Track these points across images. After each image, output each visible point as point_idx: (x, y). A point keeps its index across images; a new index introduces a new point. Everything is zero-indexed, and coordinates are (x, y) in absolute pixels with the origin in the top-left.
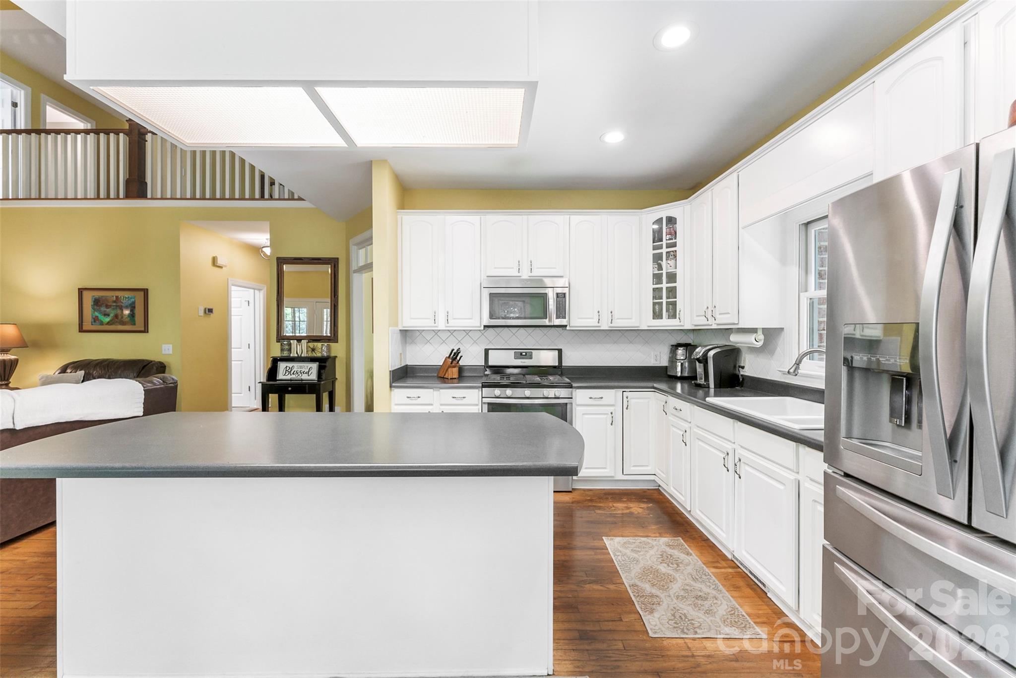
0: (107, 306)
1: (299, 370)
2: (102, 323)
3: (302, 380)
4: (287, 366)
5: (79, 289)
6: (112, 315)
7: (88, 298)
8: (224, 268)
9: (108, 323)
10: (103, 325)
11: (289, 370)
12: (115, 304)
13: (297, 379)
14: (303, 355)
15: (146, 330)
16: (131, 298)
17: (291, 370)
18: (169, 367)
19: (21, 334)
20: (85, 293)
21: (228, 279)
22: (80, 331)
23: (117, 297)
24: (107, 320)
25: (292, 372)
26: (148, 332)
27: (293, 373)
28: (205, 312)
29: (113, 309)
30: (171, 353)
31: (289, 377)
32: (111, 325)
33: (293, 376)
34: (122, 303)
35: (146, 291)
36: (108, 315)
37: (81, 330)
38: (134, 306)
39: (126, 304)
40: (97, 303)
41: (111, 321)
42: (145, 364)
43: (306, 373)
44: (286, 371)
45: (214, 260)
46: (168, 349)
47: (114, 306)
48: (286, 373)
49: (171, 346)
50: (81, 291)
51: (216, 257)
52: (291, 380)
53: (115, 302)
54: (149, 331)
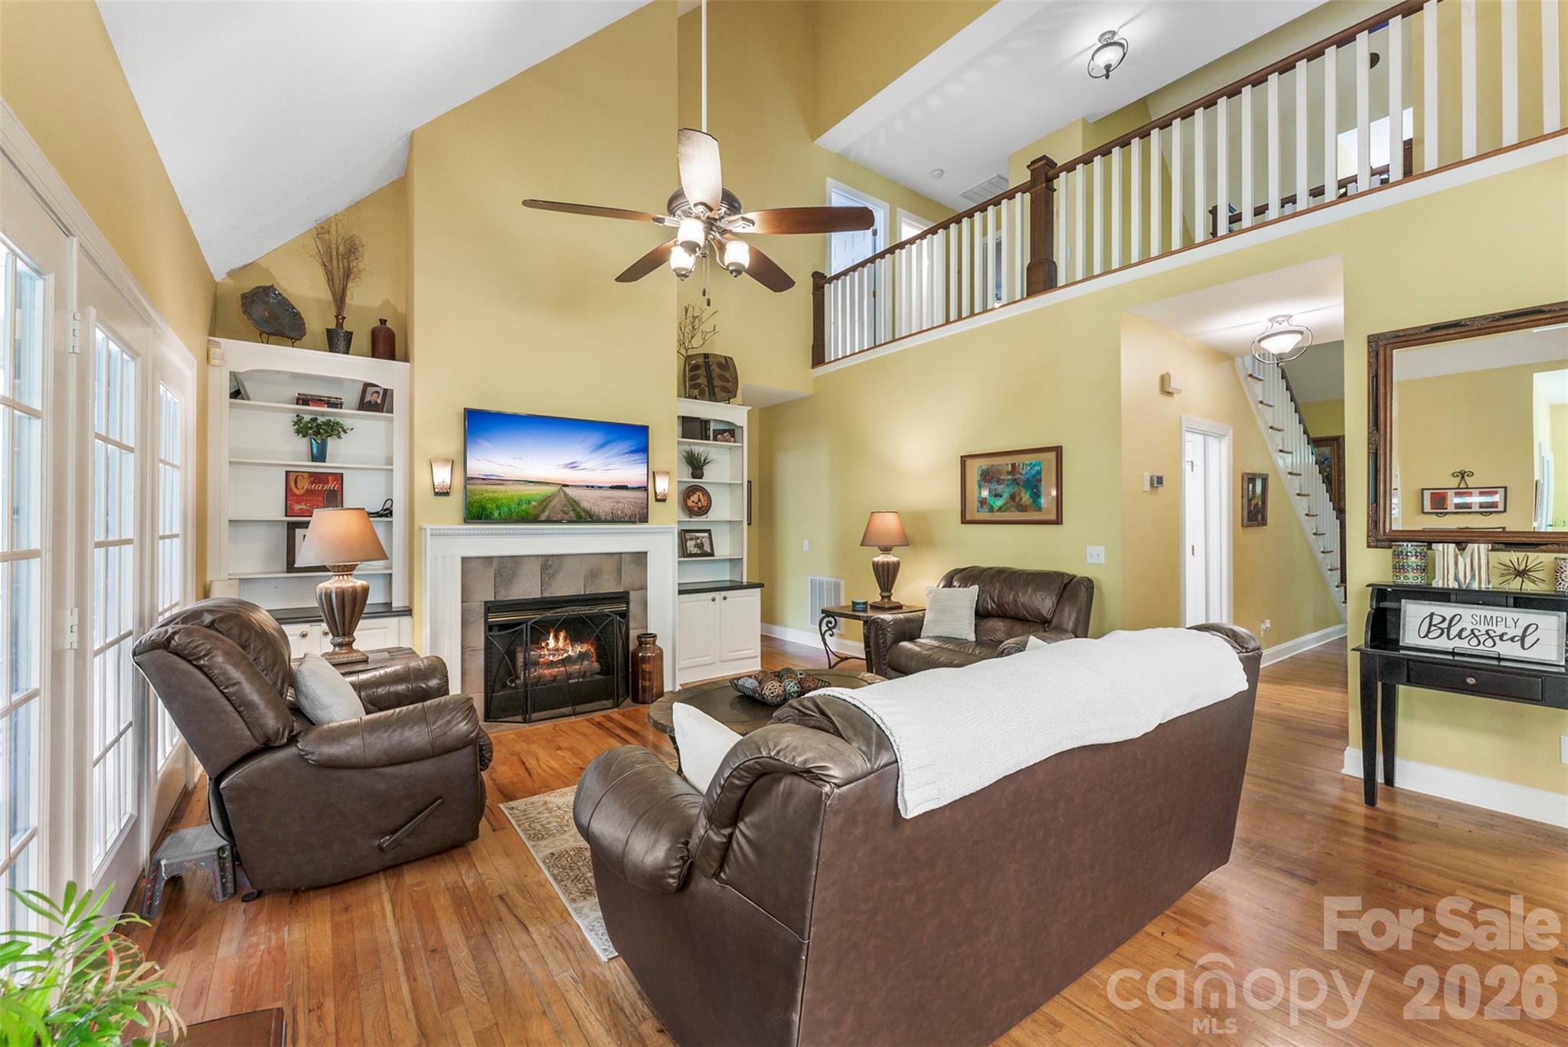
0: (999, 482)
1: (1483, 628)
2: (991, 510)
3: (1499, 659)
4: (1432, 615)
5: (962, 457)
6: (1006, 495)
7: (975, 469)
8: (1175, 395)
9: (1000, 509)
10: (993, 512)
11: (1445, 625)
12: (1010, 477)
13: (1475, 653)
14: (1475, 586)
15: (1058, 521)
16: (1035, 465)
17: (1450, 626)
18: (1100, 589)
19: (902, 525)
20: (969, 462)
21: (1181, 417)
22: (962, 523)
23: (1013, 465)
24: (999, 503)
25: (1454, 631)
26: (1061, 523)
27: (1459, 635)
28: (1152, 485)
29: (1008, 485)
30: (1103, 562)
31: (1443, 643)
32: (1005, 511)
33: (1461, 644)
34: (1021, 474)
35: (1058, 450)
36: (1001, 496)
37: (964, 521)
38: (1038, 477)
39: (1027, 476)
40: (987, 477)
41: (1005, 504)
42: (1066, 581)
43: (1512, 639)
44: (1430, 625)
45: (1164, 380)
46: (1098, 555)
47: (1009, 480)
48: (1429, 632)
49: (1103, 548)
50: (964, 459)
51: (1168, 374)
52: (1453, 654)
53: (1009, 473)
54: (1064, 522)
